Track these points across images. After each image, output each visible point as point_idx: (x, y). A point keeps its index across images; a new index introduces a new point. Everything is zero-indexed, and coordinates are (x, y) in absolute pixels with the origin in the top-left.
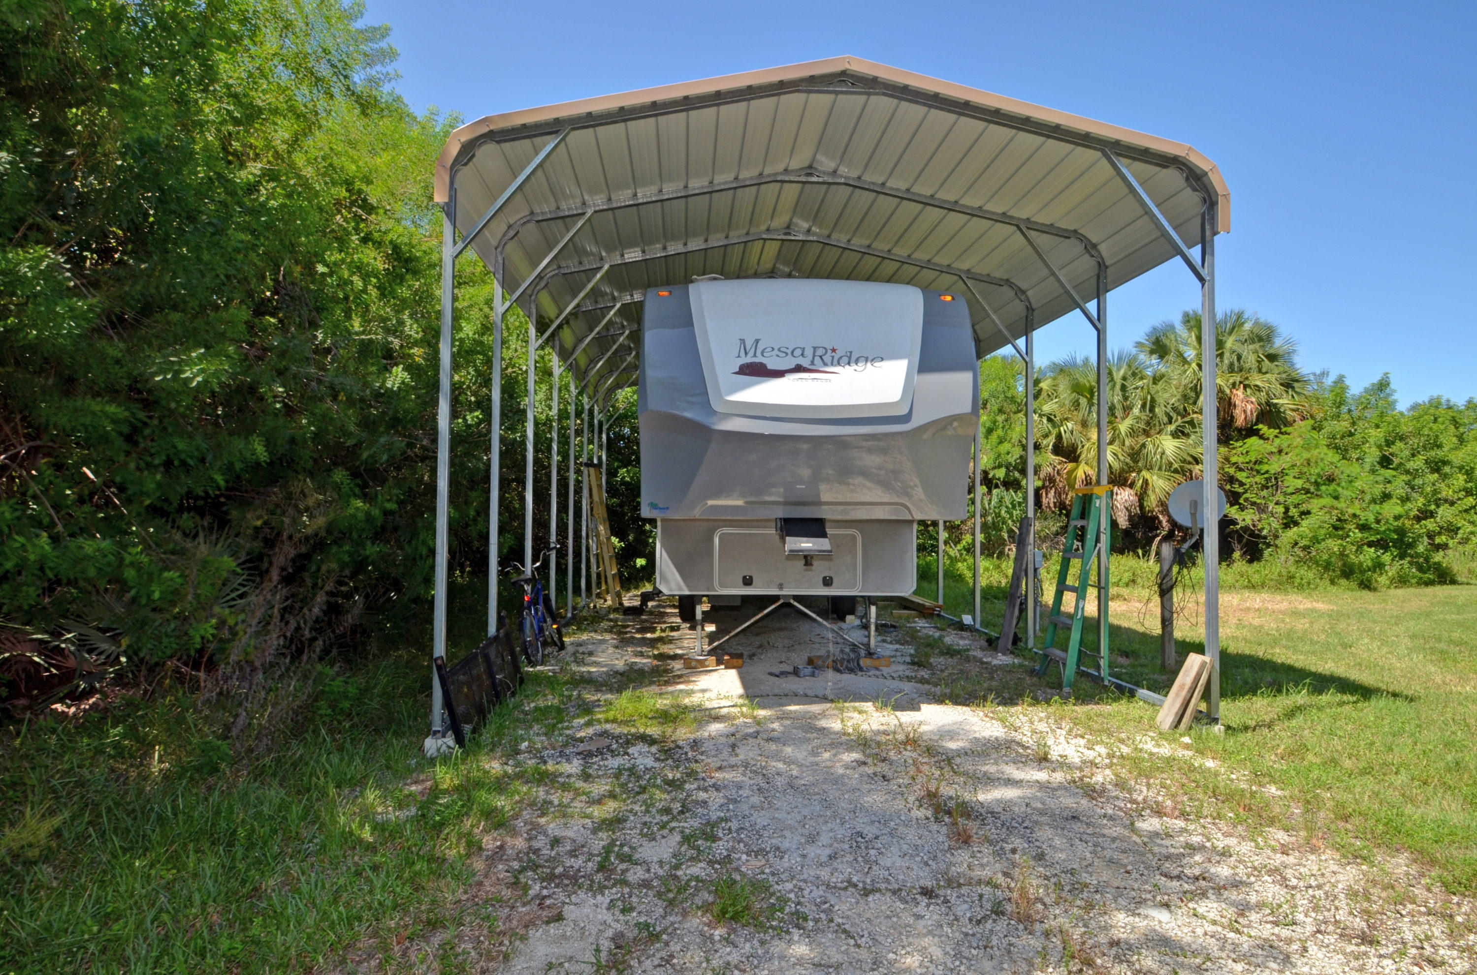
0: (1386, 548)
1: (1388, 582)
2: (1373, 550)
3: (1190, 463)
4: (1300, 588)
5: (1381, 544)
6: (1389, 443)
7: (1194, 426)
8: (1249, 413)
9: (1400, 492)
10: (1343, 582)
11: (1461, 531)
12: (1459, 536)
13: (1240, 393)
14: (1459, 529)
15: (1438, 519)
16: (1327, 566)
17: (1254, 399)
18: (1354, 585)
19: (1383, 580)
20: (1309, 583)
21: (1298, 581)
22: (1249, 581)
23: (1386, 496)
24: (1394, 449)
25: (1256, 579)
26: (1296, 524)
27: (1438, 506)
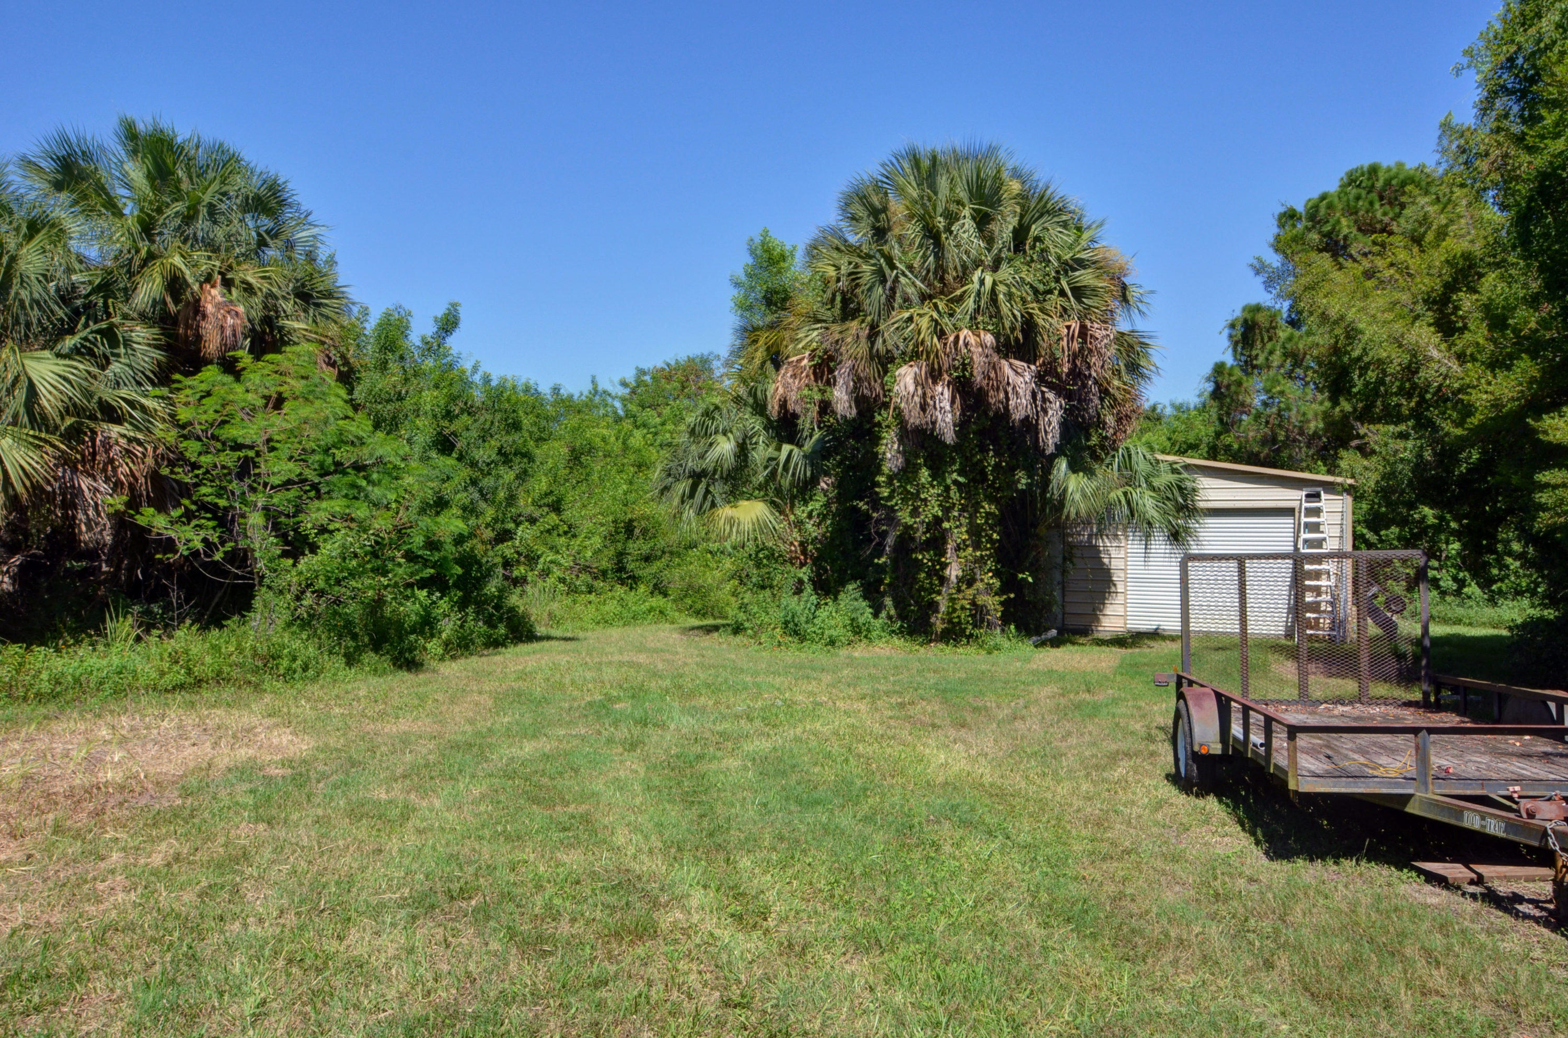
0: (444, 590)
1: (440, 651)
2: (424, 593)
3: (93, 418)
4: (288, 676)
5: (436, 583)
6: (449, 415)
7: (114, 343)
8: (228, 332)
9: (462, 498)
10: (369, 657)
11: (542, 560)
12: (540, 566)
13: (216, 293)
14: (539, 557)
15: (517, 543)
16: (347, 629)
17: (241, 309)
18: (385, 663)
19: (434, 646)
20: (305, 668)
21: (285, 663)
22: (189, 672)
23: (441, 504)
24: (456, 426)
25: (208, 664)
26: (314, 549)
27: (518, 524)
